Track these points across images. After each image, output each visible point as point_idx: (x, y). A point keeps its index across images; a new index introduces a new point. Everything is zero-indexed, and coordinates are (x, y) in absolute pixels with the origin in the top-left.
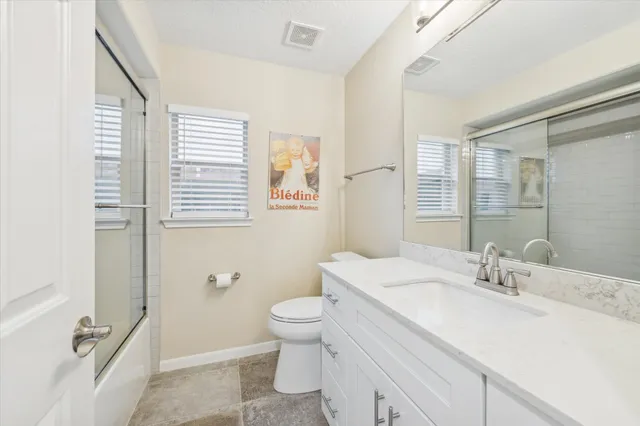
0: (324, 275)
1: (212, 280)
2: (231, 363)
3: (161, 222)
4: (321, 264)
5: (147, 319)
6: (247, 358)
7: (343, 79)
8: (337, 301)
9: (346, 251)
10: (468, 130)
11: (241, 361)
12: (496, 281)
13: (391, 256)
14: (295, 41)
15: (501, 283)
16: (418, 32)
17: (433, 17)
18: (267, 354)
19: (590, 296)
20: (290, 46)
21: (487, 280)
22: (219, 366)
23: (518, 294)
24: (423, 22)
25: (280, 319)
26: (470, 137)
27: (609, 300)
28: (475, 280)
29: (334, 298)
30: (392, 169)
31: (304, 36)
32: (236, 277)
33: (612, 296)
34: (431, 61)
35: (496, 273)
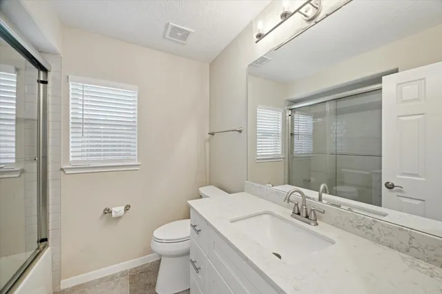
0: (191, 211)
1: (108, 211)
2: (123, 274)
3: (62, 169)
4: (189, 202)
5: (49, 248)
6: (136, 268)
7: (208, 65)
8: (200, 231)
9: (210, 185)
10: (288, 103)
11: (131, 271)
12: (304, 215)
13: (238, 192)
14: (173, 37)
15: (307, 217)
16: (257, 42)
17: (267, 34)
18: (151, 263)
19: (358, 227)
20: (169, 39)
21: (299, 214)
22: (112, 278)
23: (317, 224)
24: (260, 36)
25: (159, 240)
26: (289, 107)
27: (369, 230)
28: (291, 213)
29: (197, 228)
30: (240, 131)
31: (179, 34)
32: (127, 208)
33: (371, 228)
34: (266, 59)
35: (304, 210)
